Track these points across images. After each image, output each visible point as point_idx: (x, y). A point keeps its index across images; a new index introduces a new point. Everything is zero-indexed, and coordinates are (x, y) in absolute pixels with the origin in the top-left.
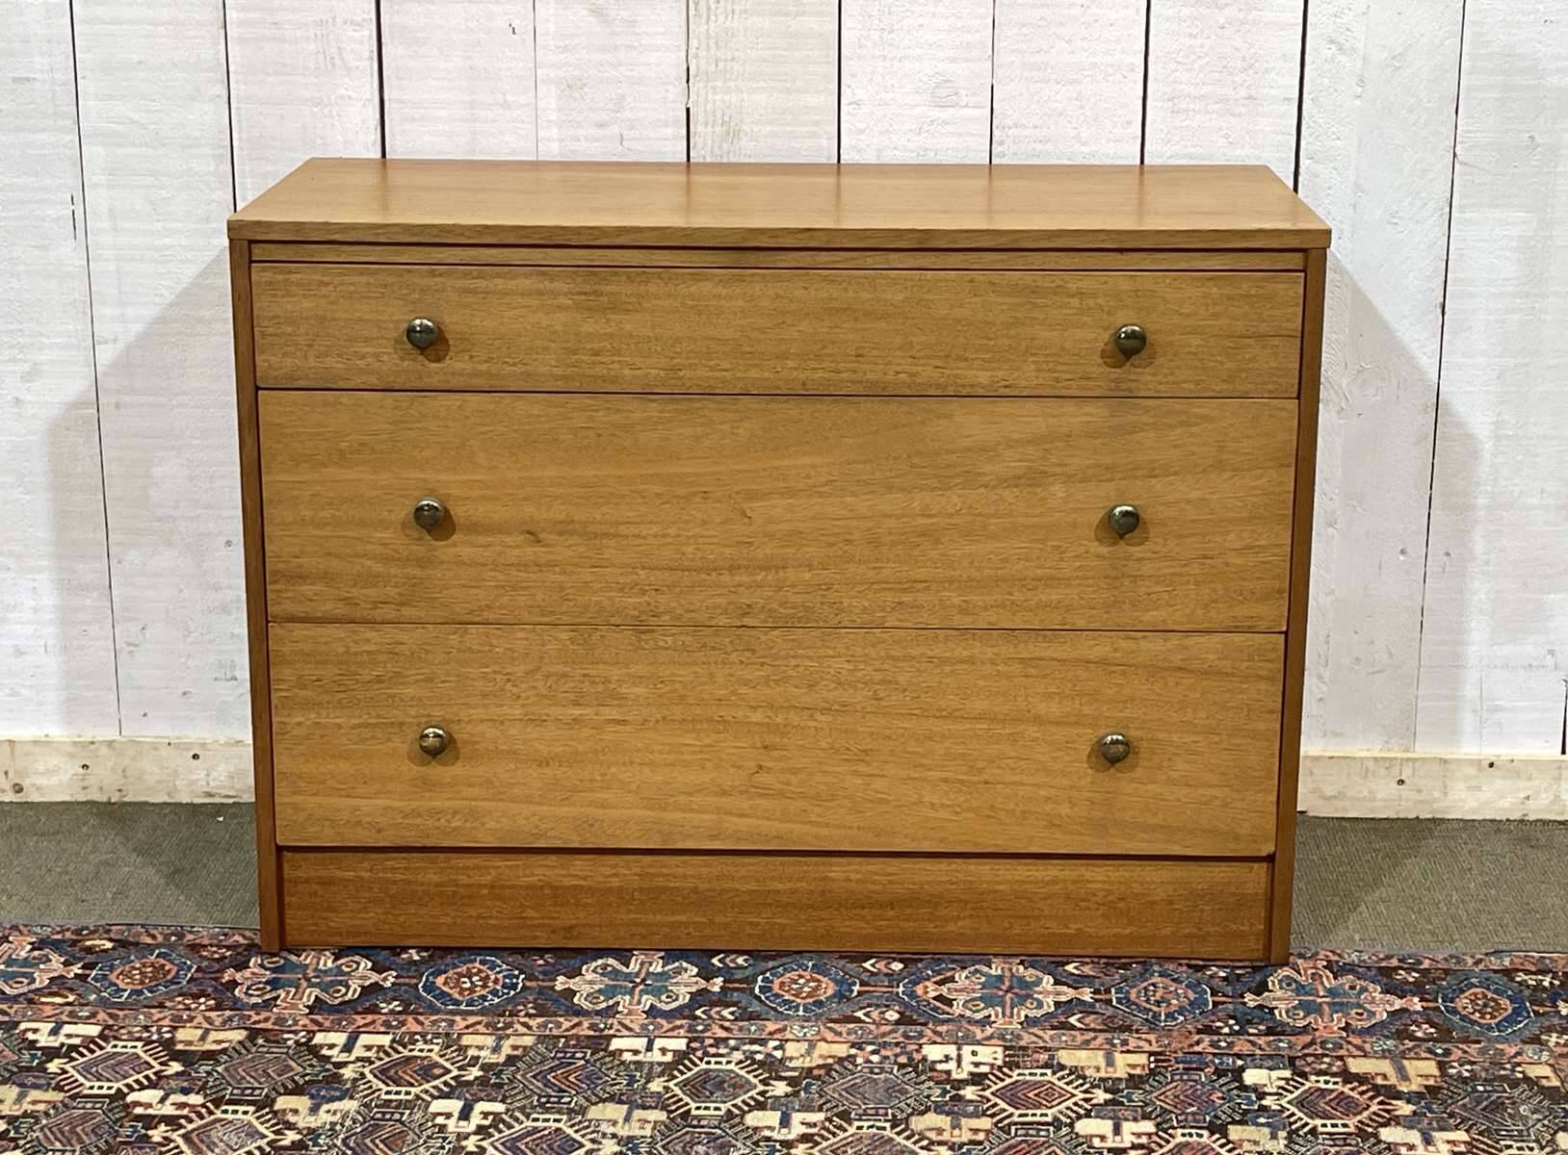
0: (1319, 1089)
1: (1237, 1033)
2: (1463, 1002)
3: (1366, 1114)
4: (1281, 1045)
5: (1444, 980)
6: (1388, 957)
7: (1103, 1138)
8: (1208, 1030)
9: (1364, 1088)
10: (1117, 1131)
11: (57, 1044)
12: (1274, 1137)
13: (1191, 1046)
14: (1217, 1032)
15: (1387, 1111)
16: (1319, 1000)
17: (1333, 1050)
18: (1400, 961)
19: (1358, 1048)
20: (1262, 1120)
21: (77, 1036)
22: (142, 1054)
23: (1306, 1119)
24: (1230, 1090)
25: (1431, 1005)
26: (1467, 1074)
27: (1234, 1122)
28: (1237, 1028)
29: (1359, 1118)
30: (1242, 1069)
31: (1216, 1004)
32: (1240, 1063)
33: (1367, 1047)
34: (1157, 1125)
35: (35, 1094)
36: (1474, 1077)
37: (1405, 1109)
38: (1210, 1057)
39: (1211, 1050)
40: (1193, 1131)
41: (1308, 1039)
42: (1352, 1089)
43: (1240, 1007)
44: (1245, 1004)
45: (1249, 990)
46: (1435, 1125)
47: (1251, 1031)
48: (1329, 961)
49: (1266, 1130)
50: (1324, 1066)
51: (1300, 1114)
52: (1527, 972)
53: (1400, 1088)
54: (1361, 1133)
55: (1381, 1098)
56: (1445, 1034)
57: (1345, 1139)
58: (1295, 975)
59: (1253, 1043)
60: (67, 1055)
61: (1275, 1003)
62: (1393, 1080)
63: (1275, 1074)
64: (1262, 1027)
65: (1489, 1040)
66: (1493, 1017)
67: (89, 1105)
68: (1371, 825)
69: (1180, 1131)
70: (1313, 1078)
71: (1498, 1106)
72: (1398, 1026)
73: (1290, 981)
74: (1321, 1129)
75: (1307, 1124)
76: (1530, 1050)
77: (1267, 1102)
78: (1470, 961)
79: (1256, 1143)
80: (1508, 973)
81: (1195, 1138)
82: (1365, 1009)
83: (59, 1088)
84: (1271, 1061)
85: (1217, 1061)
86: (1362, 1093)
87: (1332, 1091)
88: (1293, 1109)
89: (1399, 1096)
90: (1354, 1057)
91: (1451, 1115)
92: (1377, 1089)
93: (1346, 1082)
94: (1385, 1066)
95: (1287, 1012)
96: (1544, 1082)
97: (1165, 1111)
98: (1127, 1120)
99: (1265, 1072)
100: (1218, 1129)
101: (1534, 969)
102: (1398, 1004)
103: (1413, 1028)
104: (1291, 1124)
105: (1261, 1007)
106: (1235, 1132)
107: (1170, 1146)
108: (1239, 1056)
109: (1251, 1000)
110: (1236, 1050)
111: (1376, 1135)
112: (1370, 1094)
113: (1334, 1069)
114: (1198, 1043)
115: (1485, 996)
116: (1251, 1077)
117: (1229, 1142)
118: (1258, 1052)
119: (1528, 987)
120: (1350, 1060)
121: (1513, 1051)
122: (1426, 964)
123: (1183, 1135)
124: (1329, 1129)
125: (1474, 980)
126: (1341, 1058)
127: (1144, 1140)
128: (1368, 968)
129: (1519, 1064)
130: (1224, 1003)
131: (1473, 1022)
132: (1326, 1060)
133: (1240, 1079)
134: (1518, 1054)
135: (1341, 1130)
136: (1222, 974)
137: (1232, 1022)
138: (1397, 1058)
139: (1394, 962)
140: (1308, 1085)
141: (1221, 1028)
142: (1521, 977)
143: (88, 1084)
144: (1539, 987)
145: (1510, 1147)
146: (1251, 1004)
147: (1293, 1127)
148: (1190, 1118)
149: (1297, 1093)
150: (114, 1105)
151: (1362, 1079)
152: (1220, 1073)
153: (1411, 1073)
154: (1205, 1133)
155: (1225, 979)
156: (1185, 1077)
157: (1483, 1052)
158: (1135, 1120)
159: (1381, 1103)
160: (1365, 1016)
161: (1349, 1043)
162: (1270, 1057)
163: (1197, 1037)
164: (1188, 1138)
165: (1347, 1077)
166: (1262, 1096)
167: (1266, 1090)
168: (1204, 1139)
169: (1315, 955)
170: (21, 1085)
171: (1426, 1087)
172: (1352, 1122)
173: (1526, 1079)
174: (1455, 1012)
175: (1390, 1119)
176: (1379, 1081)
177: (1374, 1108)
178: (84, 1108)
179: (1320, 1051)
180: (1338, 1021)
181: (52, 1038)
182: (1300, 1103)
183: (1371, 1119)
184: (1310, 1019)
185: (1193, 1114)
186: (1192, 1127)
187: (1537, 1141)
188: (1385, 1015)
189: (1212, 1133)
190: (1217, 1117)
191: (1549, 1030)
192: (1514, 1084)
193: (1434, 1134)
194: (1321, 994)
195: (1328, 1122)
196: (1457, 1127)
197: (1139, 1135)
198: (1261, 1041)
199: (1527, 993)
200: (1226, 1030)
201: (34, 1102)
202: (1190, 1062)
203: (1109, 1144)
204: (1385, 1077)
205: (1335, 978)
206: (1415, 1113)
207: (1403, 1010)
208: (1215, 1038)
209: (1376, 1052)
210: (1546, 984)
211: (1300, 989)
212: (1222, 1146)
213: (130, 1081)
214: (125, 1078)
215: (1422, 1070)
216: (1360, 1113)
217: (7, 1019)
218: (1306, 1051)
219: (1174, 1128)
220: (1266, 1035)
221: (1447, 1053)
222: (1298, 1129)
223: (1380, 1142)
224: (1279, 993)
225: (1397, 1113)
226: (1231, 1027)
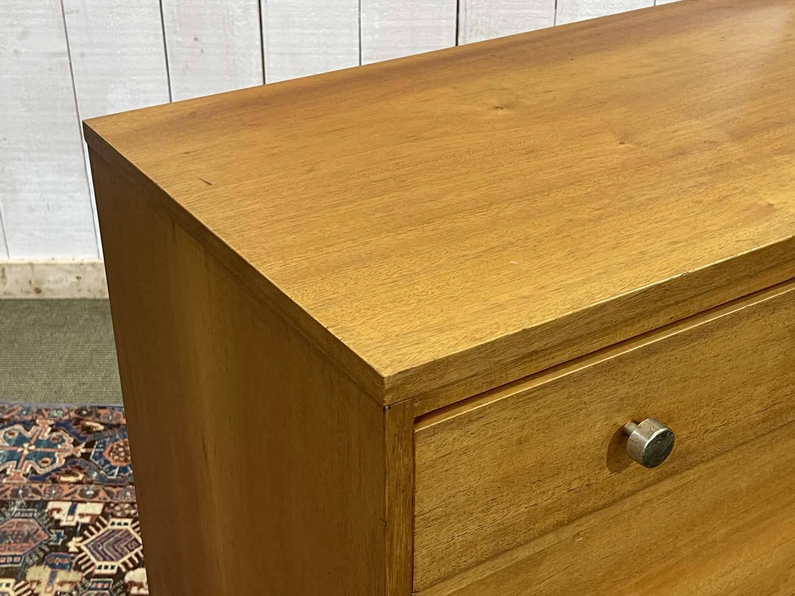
11: (74, 524)
21: (87, 515)
22: (132, 531)
35: (62, 575)
60: (81, 534)
67: (100, 586)
83: (78, 568)
143: (98, 564)
150: (117, 584)
170: (52, 566)
178: (96, 589)
181: (70, 518)
201: (62, 584)
213: (125, 559)
214: (122, 556)
217: (38, 498)
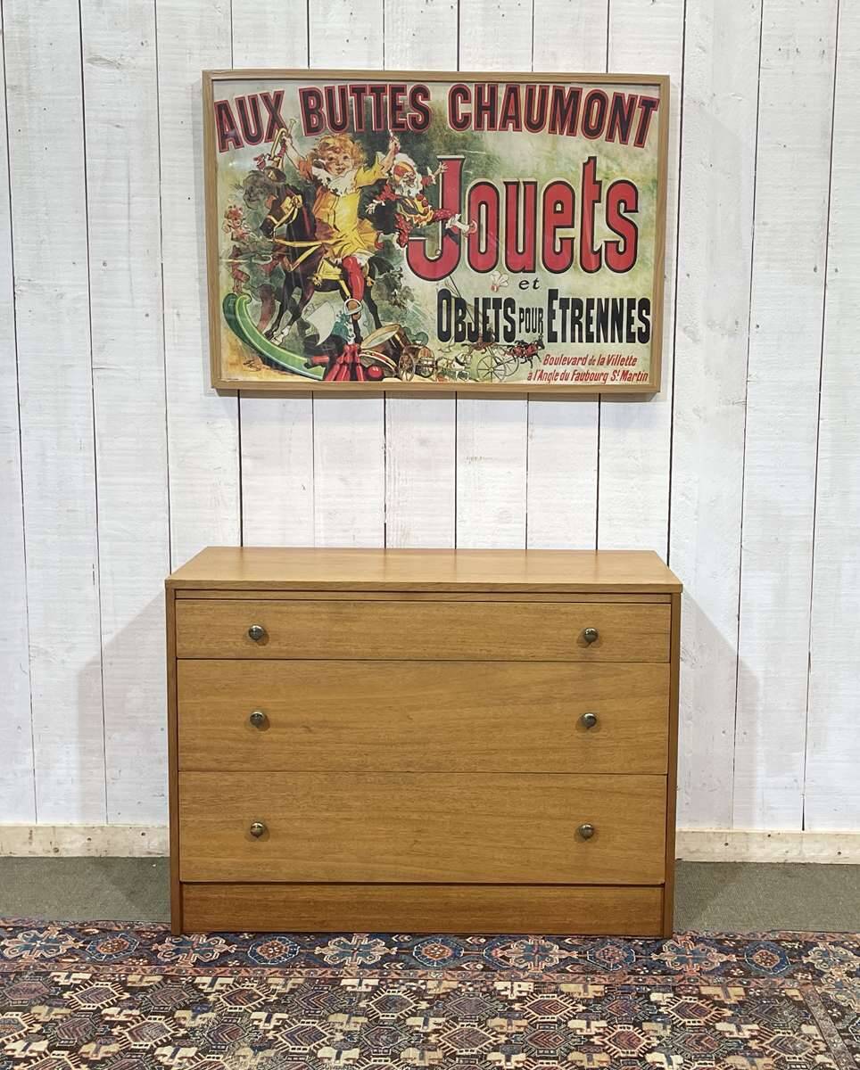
0: (687, 1003)
1: (647, 974)
2: (756, 957)
3: (709, 1016)
4: (669, 980)
5: (748, 945)
6: (721, 934)
7: (581, 1030)
8: (633, 973)
9: (708, 1002)
10: (588, 1026)
11: (69, 984)
12: (665, 1028)
13: (625, 981)
14: (638, 973)
15: (720, 1014)
16: (687, 956)
17: (693, 982)
18: (726, 936)
19: (705, 981)
20: (659, 1020)
21: (79, 979)
22: (110, 988)
23: (681, 1019)
24: (644, 1004)
25: (741, 958)
26: (758, 994)
27: (645, 1021)
28: (648, 971)
29: (706, 1018)
30: (650, 993)
31: (637, 959)
32: (649, 990)
33: (710, 981)
34: (608, 1023)
35: (56, 1010)
36: (762, 996)
37: (728, 1013)
38: (635, 987)
39: (634, 983)
40: (626, 1026)
41: (682, 977)
42: (703, 1003)
43: (649, 960)
44: (651, 959)
45: (654, 952)
46: (742, 1021)
47: (655, 973)
48: (692, 936)
49: (661, 1025)
50: (689, 991)
51: (677, 1016)
52: (787, 941)
53: (726, 1002)
54: (707, 1026)
55: (717, 1007)
56: (747, 974)
57: (699, 1029)
58: (676, 944)
59: (655, 980)
60: (73, 989)
61: (666, 958)
62: (723, 998)
63: (666, 995)
64: (660, 971)
65: (769, 976)
66: (771, 965)
67: (83, 1016)
68: (712, 865)
69: (619, 1026)
70: (684, 997)
71: (773, 1011)
72: (725, 970)
73: (673, 947)
74: (688, 1024)
75: (681, 1021)
76: (788, 981)
77: (662, 1010)
78: (760, 936)
79: (656, 1031)
80: (778, 942)
81: (627, 1029)
82: (710, 961)
83: (68, 1007)
84: (664, 988)
85: (638, 989)
86: (707, 1005)
87: (694, 1004)
88: (674, 1014)
89: (725, 1006)
90: (704, 986)
91: (750, 1016)
92: (714, 1002)
93: (700, 999)
94: (718, 991)
95: (672, 963)
96: (795, 999)
97: (612, 1015)
98: (593, 1020)
99: (661, 994)
100: (637, 1024)
101: (790, 939)
102: (725, 958)
103: (733, 970)
104: (673, 1021)
105: (659, 960)
106: (646, 1026)
107: (614, 1033)
108: (648, 986)
109: (654, 957)
110: (647, 983)
111: (714, 1027)
112: (711, 1005)
113: (694, 993)
114: (628, 979)
115: (767, 954)
116: (654, 997)
117: (643, 1031)
118: (658, 984)
119: (788, 949)
120: (702, 988)
121: (780, 982)
122: (739, 938)
123: (621, 1028)
124: (692, 1024)
125: (762, 946)
126: (697, 987)
127: (601, 1031)
128: (711, 940)
129: (783, 989)
130: (642, 958)
131: (762, 967)
132: (691, 987)
133: (649, 999)
134: (783, 984)
135: (697, 1024)
136: (641, 943)
137: (645, 968)
138: (724, 986)
139: (724, 937)
140: (682, 1001)
141: (640, 971)
142: (784, 944)
144: (793, 949)
145: (779, 1032)
146: (655, 959)
147: (674, 1023)
148: (624, 1019)
149: (676, 1005)
150: (96, 1015)
151: (707, 997)
152: (639, 995)
153: (732, 994)
154: (631, 1027)
155: (642, 946)
156: (622, 997)
157: (765, 983)
158: (597, 1020)
159: (717, 1010)
160: (709, 965)
161: (702, 978)
162: (663, 986)
163: (628, 976)
164: (622, 1030)
165: (701, 997)
166: (659, 1007)
167: (661, 1003)
168: (631, 1030)
169: (686, 933)
170: (50, 1005)
171: (739, 1001)
172: (703, 1020)
173: (787, 997)
174: (752, 962)
175: (721, 1018)
176: (716, 998)
177: (713, 1013)
178: (80, 1017)
179: (687, 983)
180: (696, 967)
181: (66, 980)
182: (678, 1010)
183: (712, 1018)
184: (683, 966)
185: (627, 1017)
186: (625, 1024)
187: (792, 1029)
188: (719, 964)
190: (637, 1018)
191: (798, 971)
192: (781, 999)
193: (742, 1026)
194: (689, 953)
195: (691, 1020)
196: (753, 1022)
197: (599, 1028)
198: (659, 978)
199: (787, 951)
200: (642, 973)
201: (56, 1014)
202: (625, 990)
203: (584, 1033)
204: (719, 996)
205: (695, 945)
206: (733, 1015)
207: (728, 961)
208: (637, 977)
209: (715, 983)
210: (796, 947)
211: (678, 951)
212: (639, 1033)
213: (104, 1002)
214: (102, 1001)
215: (736, 992)
216: (707, 1015)
217: (45, 970)
218: (681, 983)
219: (616, 1024)
220: (662, 975)
221: (749, 983)
222: (676, 1024)
223: (716, 1030)
224: (668, 953)
225: (725, 1015)
226: (644, 971)
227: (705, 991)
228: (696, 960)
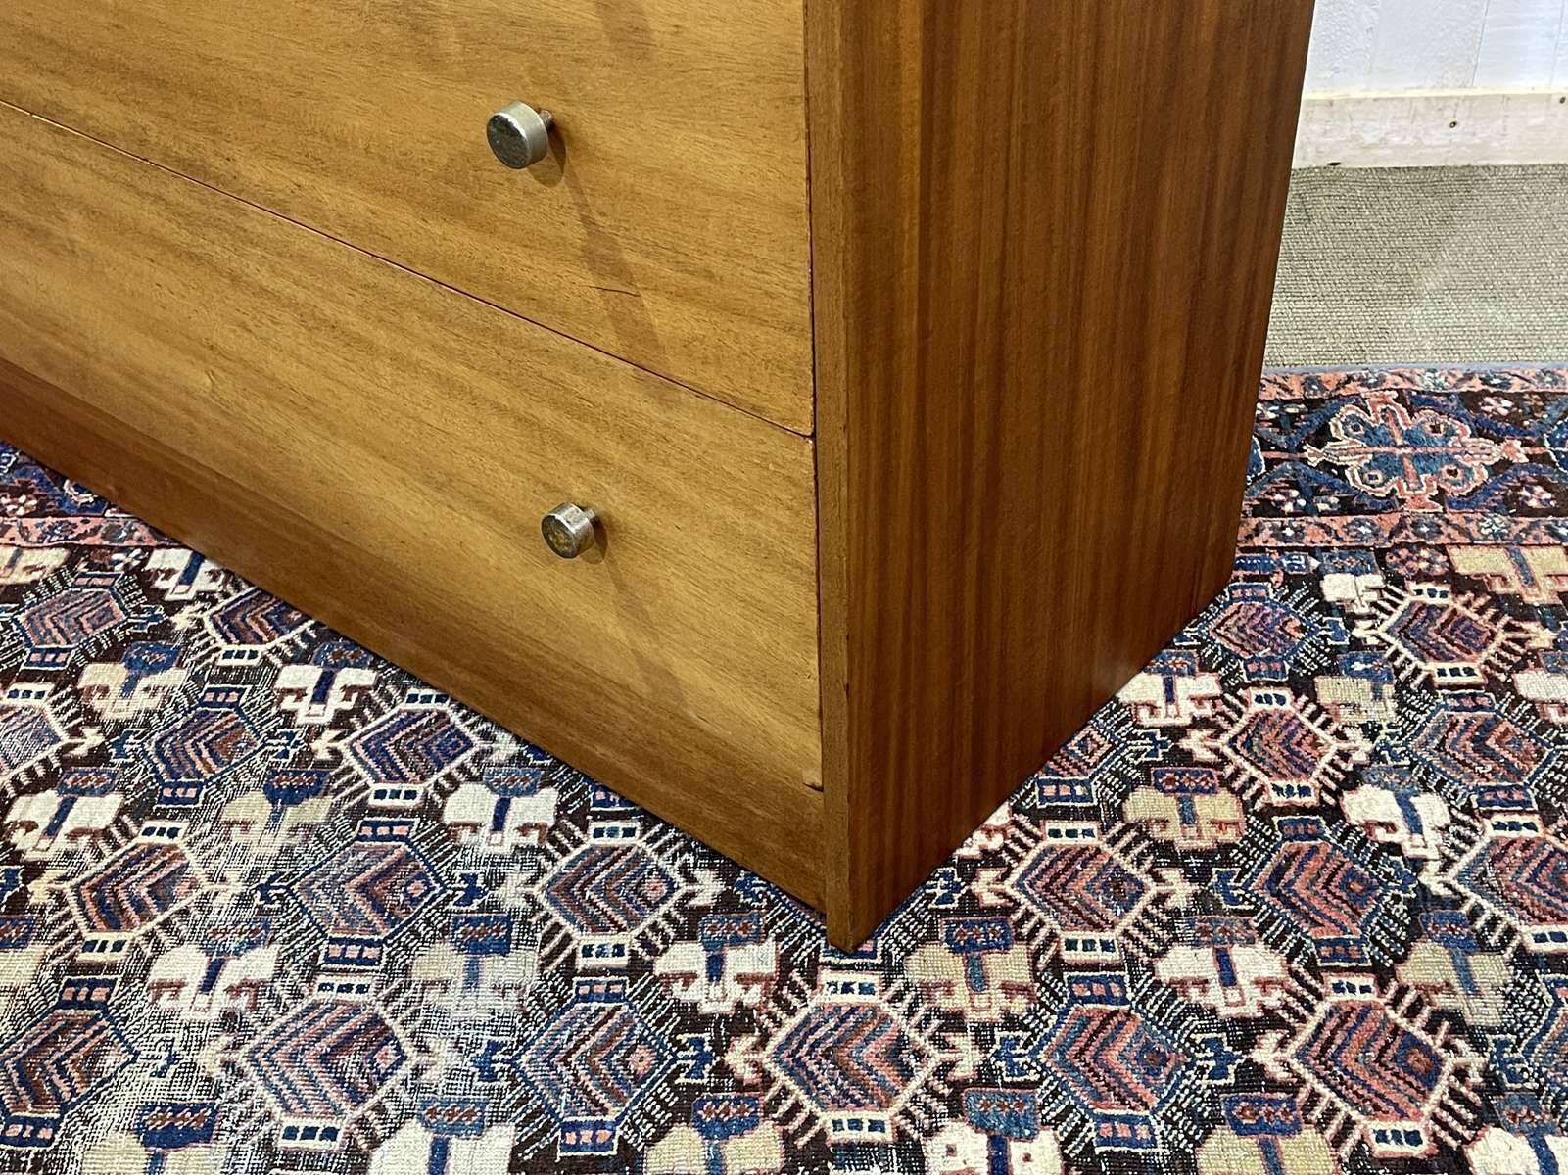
0: (1424, 606)
1: (1303, 512)
3: (1492, 648)
4: (1363, 529)
5: (1543, 409)
6: (1469, 377)
7: (1152, 708)
8: (1266, 508)
9: (1481, 601)
10: (1170, 696)
12: (1378, 696)
13: (1249, 537)
14: (1278, 511)
15: (1520, 642)
16: (1399, 452)
17: (1430, 535)
18: (1485, 381)
19: (1461, 530)
20: (1358, 666)
23: (1416, 662)
24: (1309, 613)
25: (1538, 451)
27: (1323, 671)
28: (1302, 503)
29: (1484, 655)
30: (1319, 575)
31: (1270, 463)
32: (1315, 563)
33: (1472, 526)
34: (1222, 681)
37: (1541, 637)
38: (1276, 556)
39: (1274, 543)
40: (1271, 691)
41: (1395, 519)
42: (1467, 605)
43: (1299, 466)
44: (1305, 461)
45: (1307, 439)
47: (1322, 507)
48: (1399, 391)
49: (1366, 684)
50: (1423, 565)
51: (1406, 653)
53: (1527, 600)
54: (1492, 683)
55: (1507, 618)
57: (1473, 696)
58: (1362, 415)
59: (1328, 530)
61: (1343, 460)
62: (1516, 586)
63: (1362, 581)
64: (1334, 500)
69: (1254, 692)
70: (1413, 586)
72: (1502, 490)
73: (1356, 423)
74: (1438, 680)
75: (1417, 671)
77: (1361, 631)
79: (1356, 708)
81: (1275, 705)
82: (1458, 465)
84: (1354, 558)
85: (1285, 563)
86: (1481, 611)
87: (1442, 609)
88: (1397, 644)
89: (1526, 613)
90: (1459, 545)
92: (1496, 600)
93: (1458, 592)
94: (1500, 561)
95: (1361, 473)
97: (1230, 656)
98: (1182, 675)
99: (1348, 577)
100: (1303, 686)
102: (1497, 452)
103: (1524, 493)
104: (1398, 671)
105: (1326, 466)
106: (1328, 689)
107: (1244, 721)
108: (1311, 551)
109: (1313, 455)
110: (1306, 541)
111: (1511, 687)
112: (1491, 612)
113: (1437, 569)
114: (1257, 531)
116: (1335, 587)
117: (1321, 709)
118: (1335, 543)
120: (1454, 552)
122: (1516, 386)
123: (1259, 699)
124: (1449, 679)
126: (1441, 549)
127: (1207, 711)
128: (1448, 395)
130: (1279, 461)
132: (1424, 553)
133: (1317, 592)
135: (1465, 678)
136: (1271, 415)
137: (1294, 493)
138: (1511, 545)
139: (1477, 386)
140: (1409, 599)
141: (1281, 503)
146: (1314, 461)
147: (1402, 676)
148: (1264, 667)
149: (1397, 614)
151: (1475, 585)
152: (1292, 582)
153: (1537, 572)
154: (1286, 693)
155: (1275, 423)
156: (1248, 594)
158: (1192, 672)
159: (1509, 627)
160: (1460, 477)
161: (1448, 522)
162: (1352, 551)
163: (1253, 522)
164: (1265, 706)
165: (1459, 583)
166: (1351, 620)
167: (1357, 610)
168: (1287, 707)
169: (1381, 380)
171: (1561, 595)
172: (1477, 663)
175: (1525, 657)
176: (1499, 588)
177: (1500, 637)
179: (1413, 540)
180: (1428, 485)
182: (1404, 631)
183: (1500, 657)
184: (1392, 484)
185: (1269, 660)
186: (1269, 684)
188: (1485, 473)
189: (1297, 695)
190: (1297, 663)
194: (1399, 442)
195: (1447, 666)
197: (1199, 701)
198: (1336, 523)
200: (1288, 508)
202: (1252, 567)
203: (1161, 720)
204: (1503, 580)
205: (1412, 415)
206: (1555, 645)
207: (1505, 464)
208: (1277, 521)
209: (1485, 537)
216: (1485, 646)
218: (1396, 540)
219: (1245, 687)
220: (1341, 513)
222: (1408, 681)
223: (1519, 699)
224: (1346, 443)
225: (1533, 645)
226: (1294, 501)
227: (1469, 562)
228: (1426, 462)
